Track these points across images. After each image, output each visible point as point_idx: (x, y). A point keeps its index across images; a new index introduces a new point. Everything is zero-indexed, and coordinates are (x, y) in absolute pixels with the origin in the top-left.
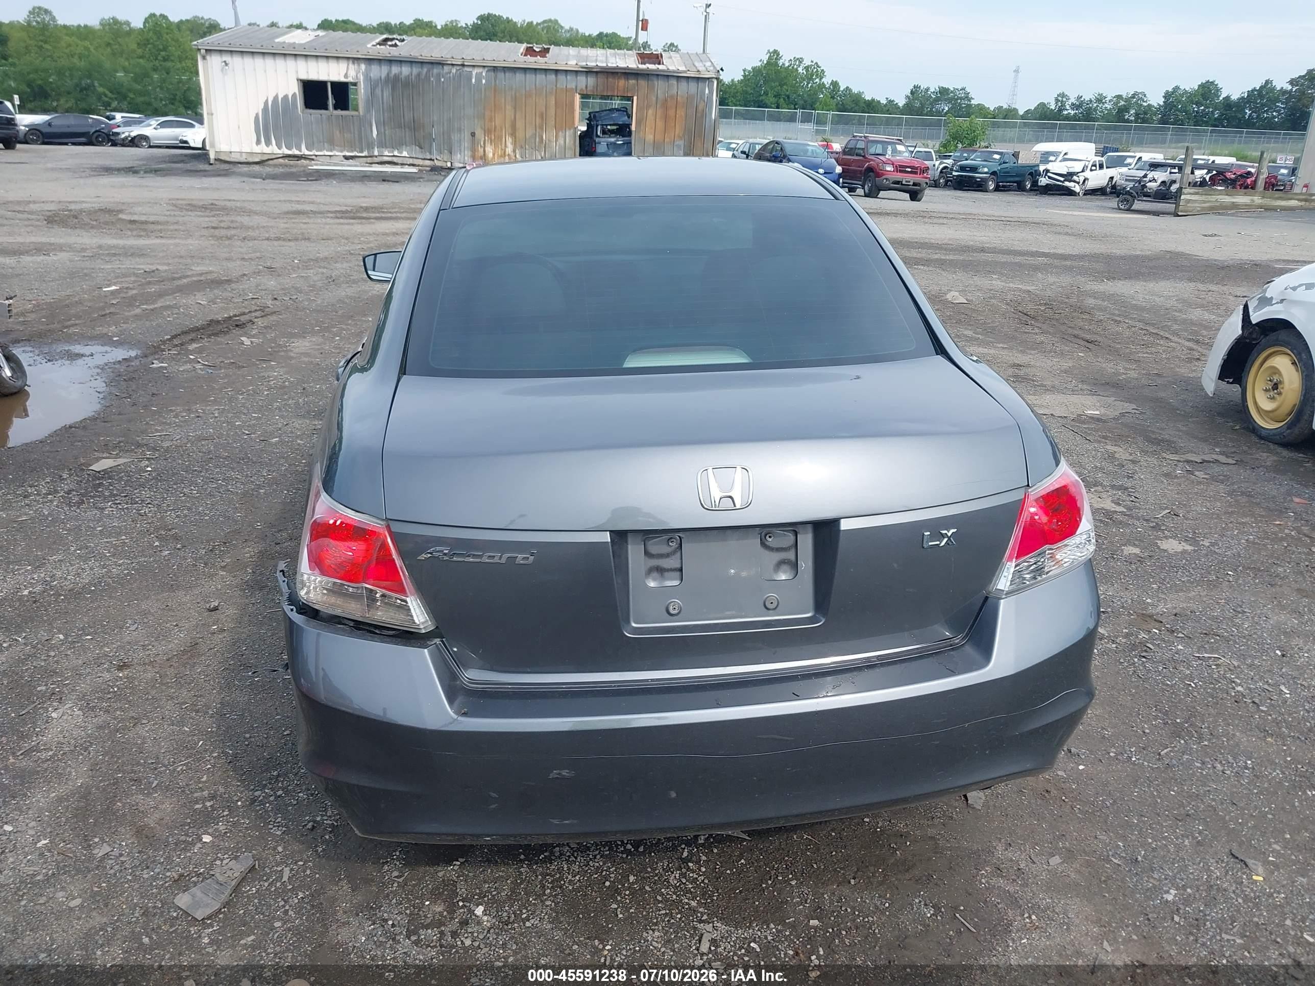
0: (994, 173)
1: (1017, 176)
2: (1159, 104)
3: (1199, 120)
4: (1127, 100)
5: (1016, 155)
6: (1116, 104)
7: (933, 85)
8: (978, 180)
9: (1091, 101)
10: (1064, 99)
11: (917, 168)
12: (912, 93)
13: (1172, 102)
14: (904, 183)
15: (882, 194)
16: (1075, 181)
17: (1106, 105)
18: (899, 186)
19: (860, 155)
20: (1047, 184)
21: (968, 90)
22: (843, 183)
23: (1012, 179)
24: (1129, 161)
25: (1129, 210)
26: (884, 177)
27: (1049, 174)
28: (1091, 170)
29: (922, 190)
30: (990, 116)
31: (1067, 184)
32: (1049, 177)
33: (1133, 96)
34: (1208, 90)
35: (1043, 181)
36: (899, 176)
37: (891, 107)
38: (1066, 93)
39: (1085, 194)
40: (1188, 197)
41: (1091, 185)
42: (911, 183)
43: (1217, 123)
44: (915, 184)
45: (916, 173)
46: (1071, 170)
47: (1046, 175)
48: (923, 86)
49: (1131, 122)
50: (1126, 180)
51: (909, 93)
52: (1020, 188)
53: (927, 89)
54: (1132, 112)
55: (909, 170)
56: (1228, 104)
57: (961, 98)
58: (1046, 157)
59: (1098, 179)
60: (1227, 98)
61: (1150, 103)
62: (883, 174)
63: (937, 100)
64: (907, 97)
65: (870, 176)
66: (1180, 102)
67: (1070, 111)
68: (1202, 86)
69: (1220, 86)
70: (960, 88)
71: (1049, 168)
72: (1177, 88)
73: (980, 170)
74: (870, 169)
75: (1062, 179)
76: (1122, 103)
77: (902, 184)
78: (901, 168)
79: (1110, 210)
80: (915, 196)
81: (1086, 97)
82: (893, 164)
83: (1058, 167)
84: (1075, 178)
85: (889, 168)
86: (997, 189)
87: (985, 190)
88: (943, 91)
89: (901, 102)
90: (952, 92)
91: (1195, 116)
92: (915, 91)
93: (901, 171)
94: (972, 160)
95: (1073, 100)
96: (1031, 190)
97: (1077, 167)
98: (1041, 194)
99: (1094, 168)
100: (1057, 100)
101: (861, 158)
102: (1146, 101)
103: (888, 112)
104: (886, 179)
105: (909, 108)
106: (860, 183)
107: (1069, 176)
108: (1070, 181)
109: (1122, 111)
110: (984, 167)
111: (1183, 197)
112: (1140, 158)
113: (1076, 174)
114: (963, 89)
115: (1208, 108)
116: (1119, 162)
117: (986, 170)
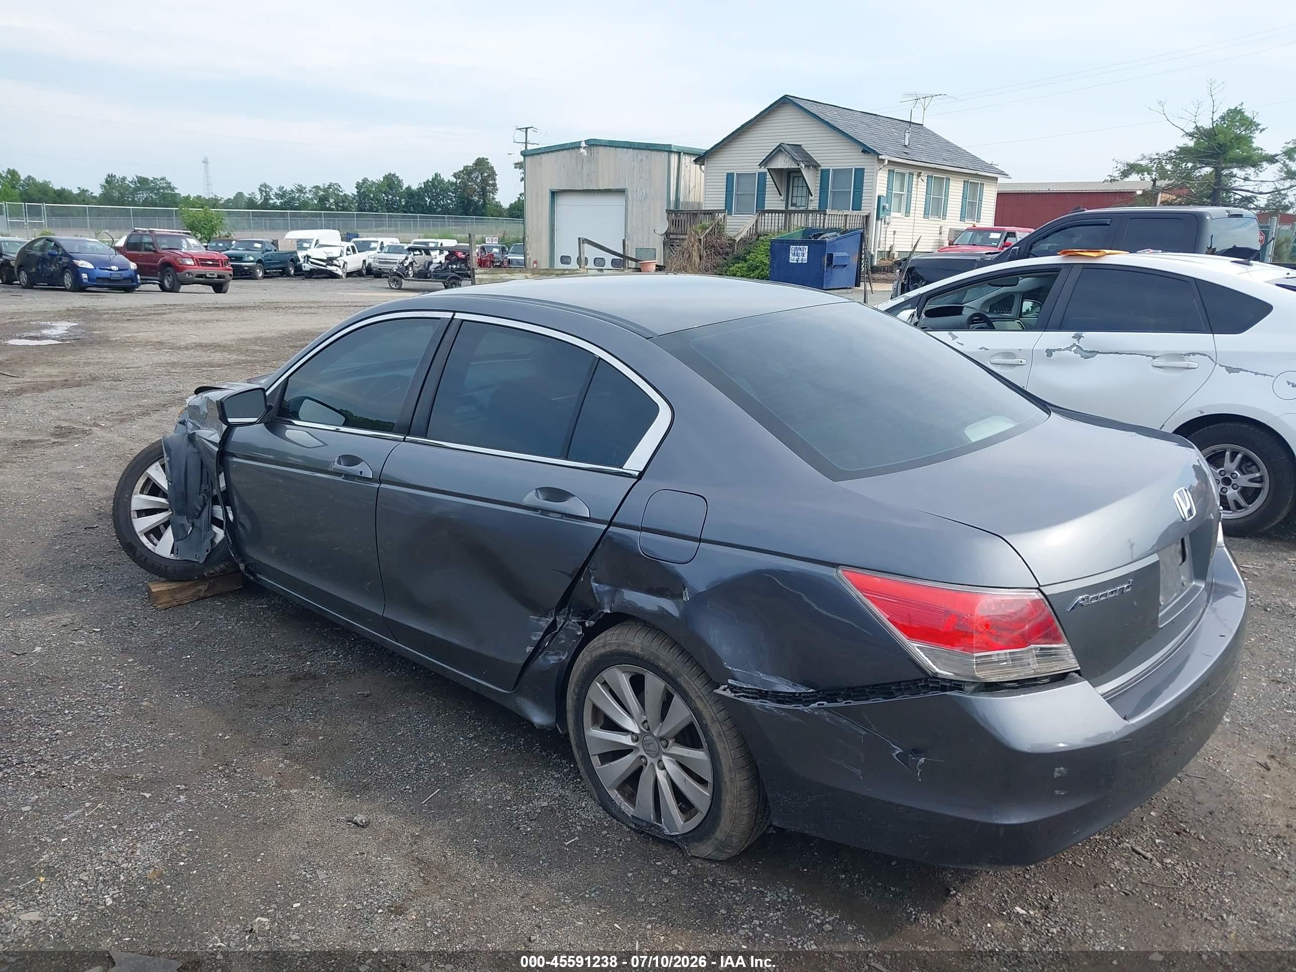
0: (259, 261)
1: (281, 262)
2: (353, 194)
3: (390, 207)
4: (325, 190)
5: (275, 243)
6: (316, 194)
7: (130, 175)
8: (246, 268)
9: (292, 191)
10: (268, 190)
11: (217, 261)
12: (107, 181)
13: (364, 192)
14: (208, 276)
15: (183, 288)
16: (336, 265)
17: (307, 195)
18: (202, 280)
19: (150, 250)
20: (311, 269)
21: (169, 179)
22: (141, 279)
23: (277, 266)
24: (373, 245)
25: (400, 289)
26: (186, 271)
27: (310, 260)
28: (347, 255)
29: (227, 282)
30: (197, 205)
31: (329, 268)
32: (312, 263)
33: (330, 187)
34: (391, 182)
35: (307, 267)
36: (202, 270)
37: (83, 197)
38: (268, 184)
39: (347, 277)
40: (480, 276)
41: (350, 267)
42: (216, 276)
43: (406, 209)
44: (219, 277)
45: (218, 265)
46: (330, 255)
47: (308, 260)
48: (119, 175)
49: (333, 210)
50: (380, 262)
51: (103, 182)
52: (284, 273)
53: (124, 179)
54: (332, 201)
55: (211, 263)
56: (410, 193)
57: (163, 188)
58: (300, 243)
59: (355, 261)
60: (409, 188)
61: (346, 192)
62: (183, 269)
63: (137, 190)
64: (102, 186)
65: (168, 271)
66: (371, 192)
67: (275, 200)
68: (386, 178)
69: (401, 178)
70: (159, 178)
71: (309, 254)
72: (365, 180)
73: (246, 259)
74: (167, 264)
75: (324, 264)
76: (321, 193)
77: (206, 277)
78: (201, 262)
79: (384, 290)
80: (219, 288)
81: (288, 188)
82: (192, 258)
83: (317, 253)
84: (335, 262)
85: (190, 262)
86: (266, 276)
87: (255, 278)
88: (143, 181)
89: (97, 192)
90: (152, 182)
91: (386, 204)
92: (110, 180)
93: (203, 265)
94: (233, 249)
95: (275, 190)
96: (295, 275)
97: (335, 252)
98: (306, 278)
99: (349, 253)
100: (261, 191)
101: (151, 253)
102: (342, 192)
103: (84, 202)
104: (189, 273)
105: (106, 198)
106: (157, 278)
107: (330, 260)
108: (332, 265)
109: (323, 200)
110: (248, 256)
111: (476, 276)
112: (382, 243)
113: (335, 258)
114: (163, 179)
115: (395, 196)
116: (364, 247)
117: (251, 258)
